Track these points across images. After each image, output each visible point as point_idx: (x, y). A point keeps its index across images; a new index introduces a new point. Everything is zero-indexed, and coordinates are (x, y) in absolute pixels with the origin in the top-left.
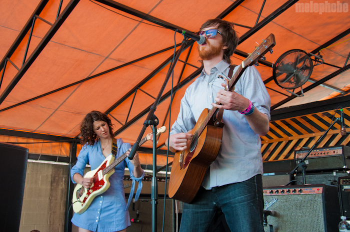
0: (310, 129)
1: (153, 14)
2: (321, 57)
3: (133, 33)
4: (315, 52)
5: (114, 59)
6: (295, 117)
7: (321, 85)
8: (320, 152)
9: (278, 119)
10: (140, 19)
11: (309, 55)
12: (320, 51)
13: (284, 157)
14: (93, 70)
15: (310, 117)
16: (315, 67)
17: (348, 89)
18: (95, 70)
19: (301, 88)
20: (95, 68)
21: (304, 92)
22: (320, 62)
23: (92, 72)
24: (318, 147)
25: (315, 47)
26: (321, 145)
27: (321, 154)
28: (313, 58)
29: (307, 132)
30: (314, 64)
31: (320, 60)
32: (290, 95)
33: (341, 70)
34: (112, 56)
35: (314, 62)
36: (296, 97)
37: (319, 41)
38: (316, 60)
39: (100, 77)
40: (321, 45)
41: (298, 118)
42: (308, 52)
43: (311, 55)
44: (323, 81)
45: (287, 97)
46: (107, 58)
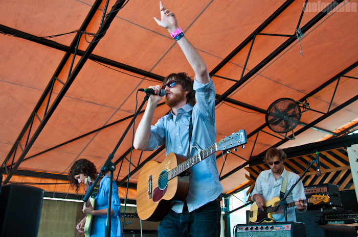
1: (154, 72)
2: (308, 104)
4: (302, 100)
5: (124, 111)
6: (292, 158)
7: (312, 128)
8: (308, 190)
10: (143, 77)
11: (297, 103)
12: (307, 99)
15: (305, 157)
16: (303, 113)
17: (339, 131)
18: (109, 120)
19: (293, 131)
20: (109, 118)
21: (295, 136)
22: (308, 109)
24: (314, 184)
25: (302, 95)
26: (317, 183)
27: (310, 191)
28: (301, 105)
29: (303, 171)
30: (302, 111)
31: (307, 107)
32: (283, 138)
33: (326, 116)
34: (122, 108)
35: (302, 109)
36: (289, 140)
37: (304, 90)
38: (304, 107)
40: (308, 94)
42: (297, 99)
43: (299, 103)
44: (312, 124)
45: (281, 140)
46: (118, 109)
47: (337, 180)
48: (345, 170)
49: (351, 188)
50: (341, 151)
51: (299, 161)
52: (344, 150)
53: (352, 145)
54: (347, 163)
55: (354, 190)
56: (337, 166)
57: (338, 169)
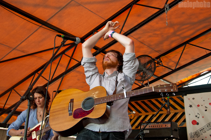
0: (153, 108)
1: (49, 22)
2: (161, 61)
3: (34, 34)
4: (158, 57)
5: (19, 51)
6: (144, 100)
7: (161, 80)
8: (157, 125)
9: (133, 101)
10: (40, 25)
11: (154, 60)
12: (161, 58)
13: (135, 127)
14: (3, 56)
15: (153, 100)
16: (157, 68)
17: (178, 84)
18: (5, 57)
19: (148, 81)
20: (5, 55)
21: (150, 84)
22: (161, 65)
23: (2, 58)
24: (158, 121)
25: (157, 54)
26: (160, 120)
27: (158, 126)
28: (156, 61)
29: (151, 111)
30: (156, 66)
31: (160, 64)
32: (141, 85)
33: (173, 71)
34: (18, 48)
35: (156, 65)
36: (144, 86)
37: (160, 51)
38: (158, 63)
39: (8, 62)
40: (162, 54)
41: (146, 101)
42: (153, 57)
43: (155, 60)
44: (162, 77)
45: (139, 86)
46: (14, 49)
47: (174, 120)
48: (181, 112)
49: (184, 126)
50: (179, 98)
51: (148, 103)
52: (181, 98)
53: (187, 95)
54: (183, 107)
55: (186, 127)
56: (175, 109)
57: (176, 111)
